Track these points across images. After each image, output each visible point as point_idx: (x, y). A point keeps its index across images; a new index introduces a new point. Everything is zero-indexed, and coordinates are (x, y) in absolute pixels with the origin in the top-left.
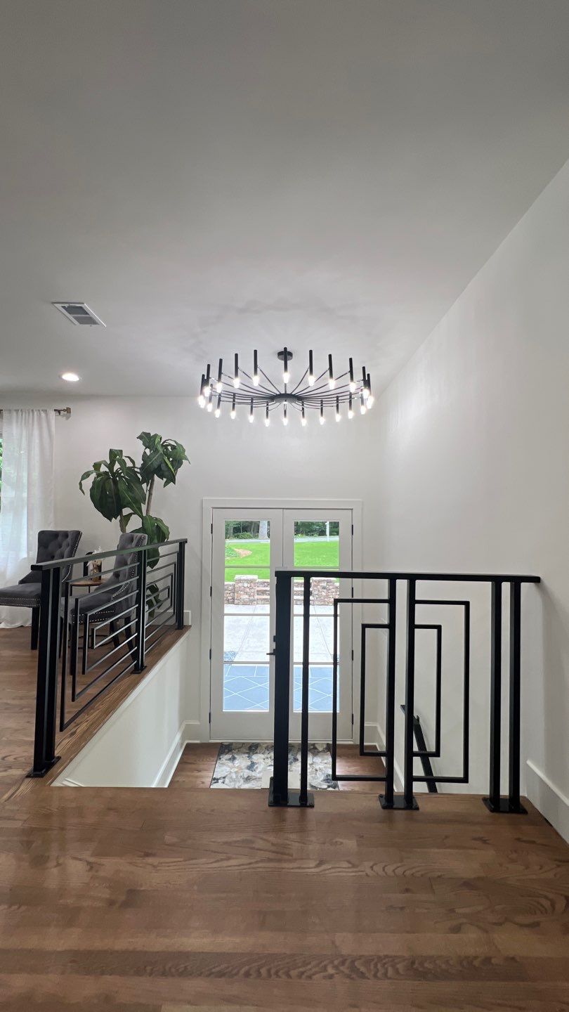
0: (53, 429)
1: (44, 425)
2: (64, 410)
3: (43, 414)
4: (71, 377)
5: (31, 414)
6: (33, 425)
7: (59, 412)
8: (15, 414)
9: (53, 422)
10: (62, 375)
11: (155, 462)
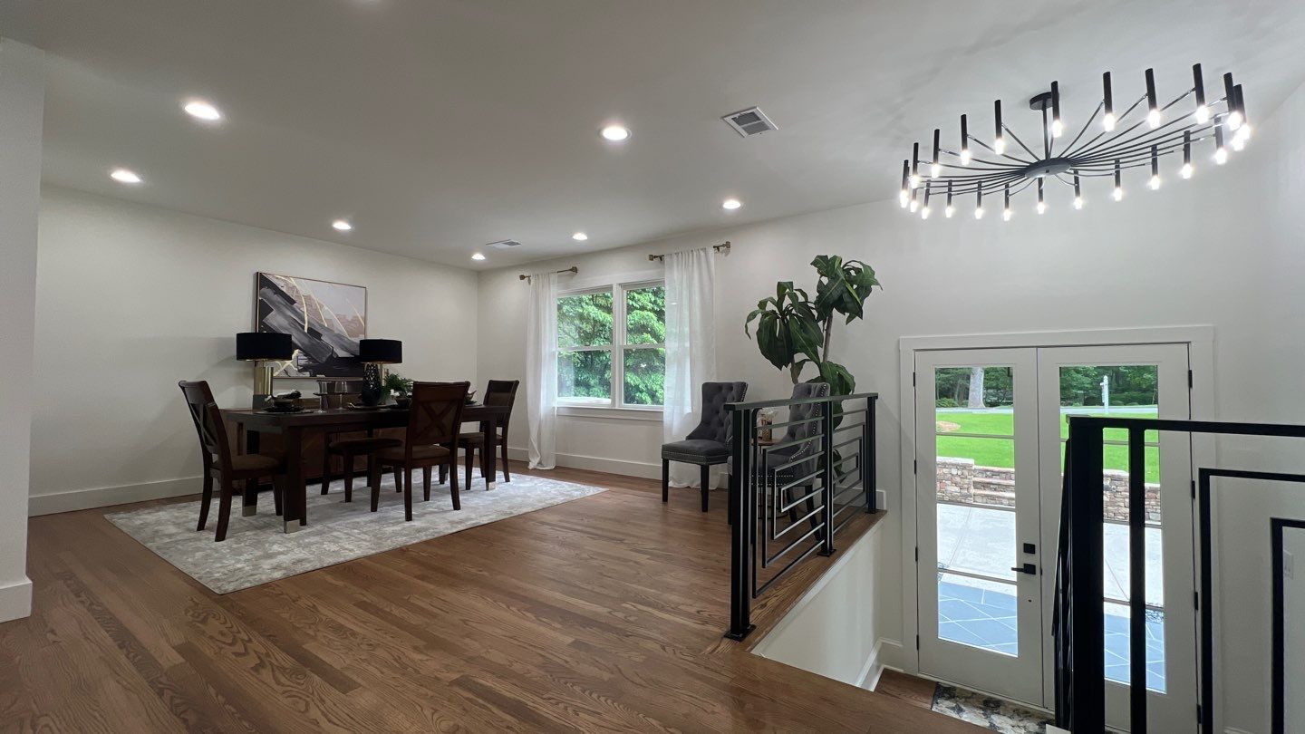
0: (713, 269)
1: (704, 265)
2: (723, 246)
3: (702, 254)
4: (732, 205)
5: (691, 255)
6: (693, 266)
7: (718, 248)
8: (675, 257)
9: (712, 261)
10: (722, 204)
11: (834, 293)
